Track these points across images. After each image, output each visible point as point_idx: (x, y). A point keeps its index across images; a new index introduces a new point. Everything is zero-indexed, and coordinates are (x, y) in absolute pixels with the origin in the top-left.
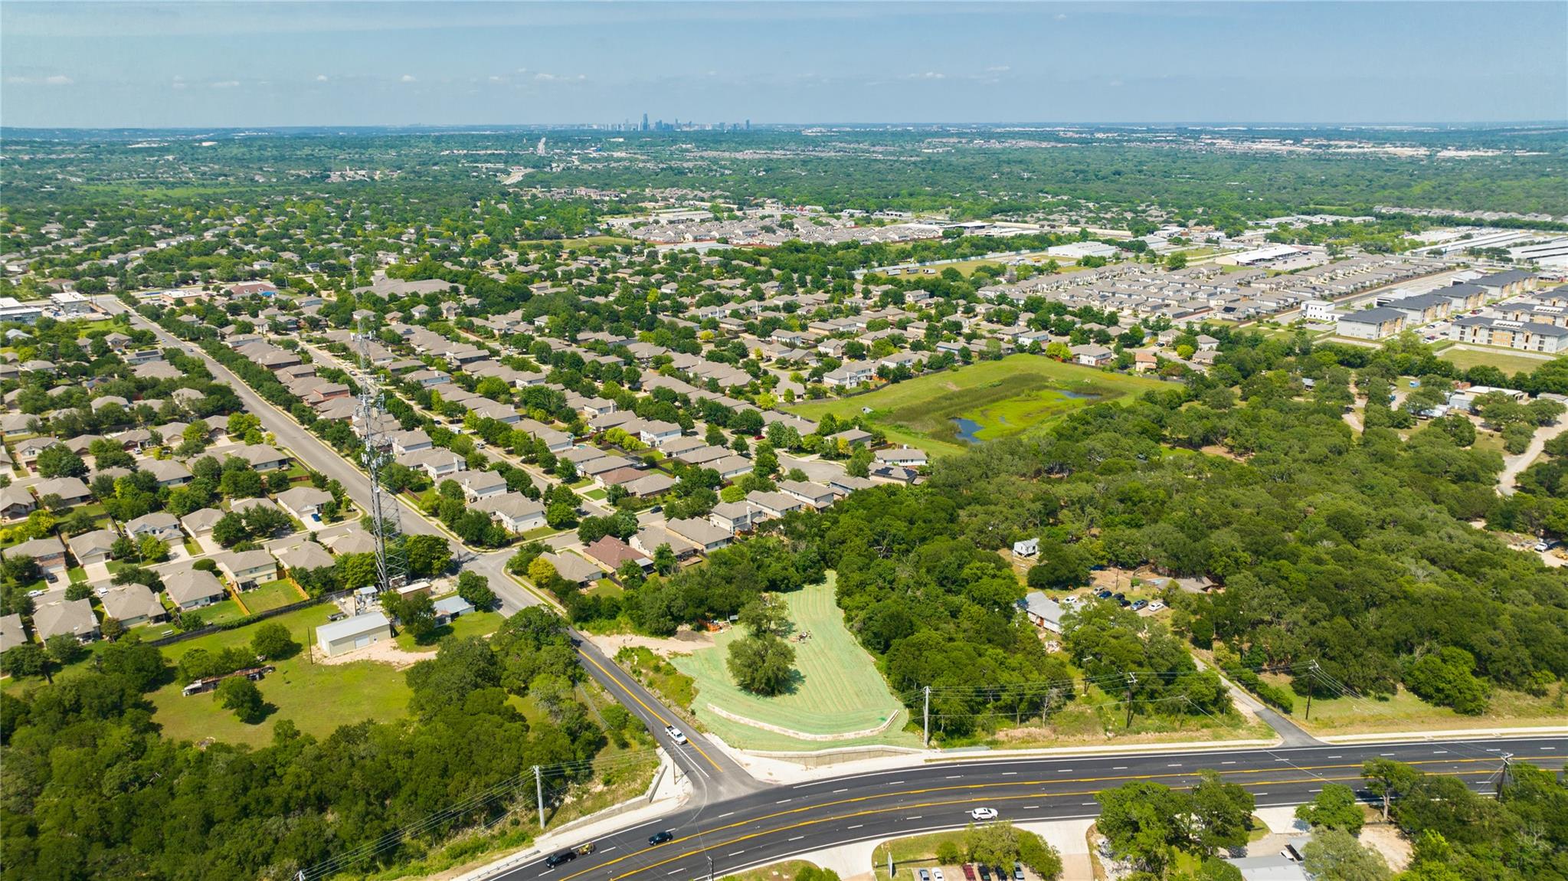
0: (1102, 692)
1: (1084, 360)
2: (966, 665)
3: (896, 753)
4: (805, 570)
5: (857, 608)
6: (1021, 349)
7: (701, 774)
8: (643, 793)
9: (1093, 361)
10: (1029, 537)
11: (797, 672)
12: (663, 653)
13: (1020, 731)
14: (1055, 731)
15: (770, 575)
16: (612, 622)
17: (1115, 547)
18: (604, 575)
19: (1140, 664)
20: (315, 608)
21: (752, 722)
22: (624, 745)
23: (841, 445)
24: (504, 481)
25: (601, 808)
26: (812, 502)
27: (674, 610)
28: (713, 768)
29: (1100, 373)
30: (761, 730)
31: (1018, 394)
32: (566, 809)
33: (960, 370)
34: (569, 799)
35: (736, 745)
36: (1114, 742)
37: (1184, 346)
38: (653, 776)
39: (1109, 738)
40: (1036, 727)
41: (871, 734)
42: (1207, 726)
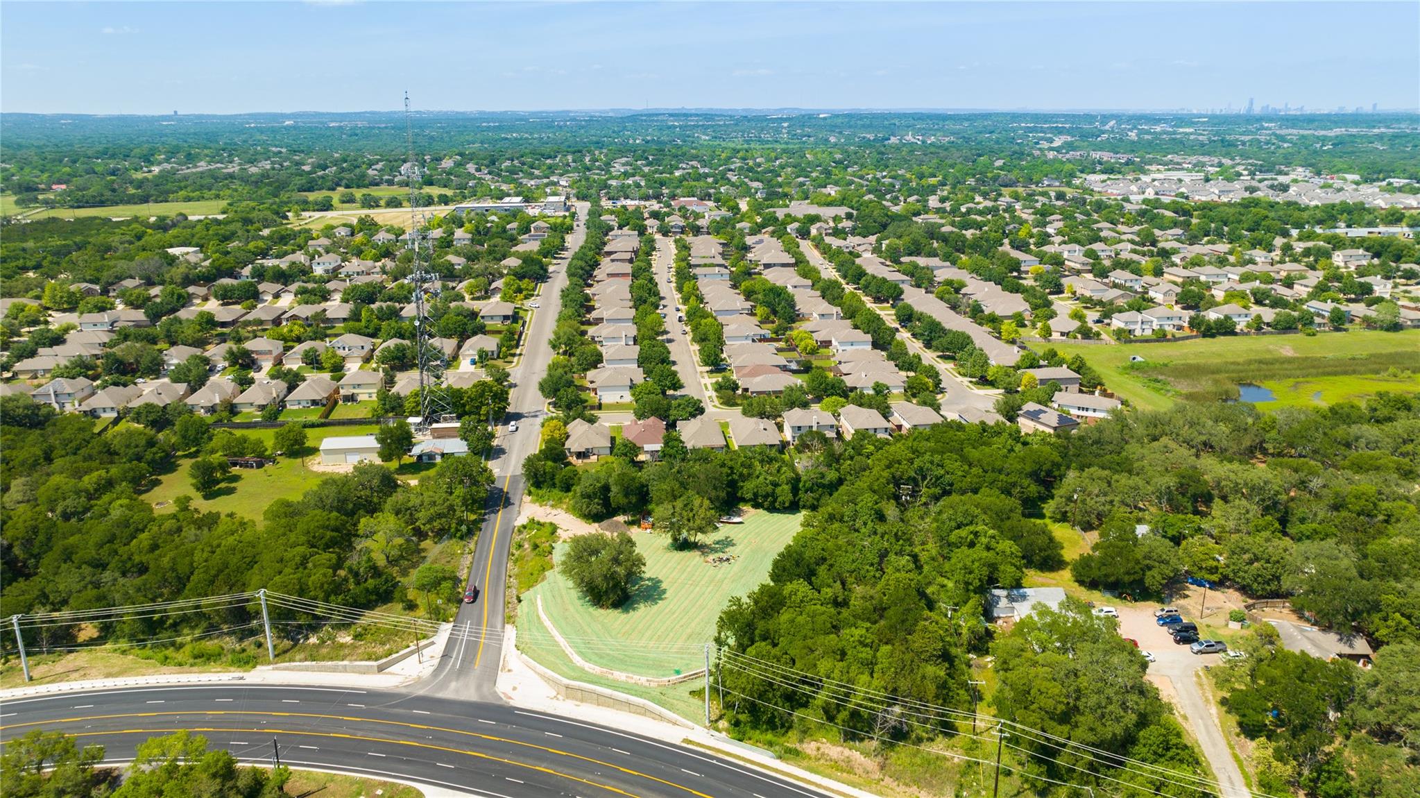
11: (662, 592)
12: (564, 536)
14: (882, 767)
23: (1024, 380)
24: (636, 356)
25: (331, 659)
28: (472, 661)
31: (1377, 372)
32: (303, 649)
33: (1319, 336)
34: (313, 640)
35: (521, 647)
38: (408, 647)
40: (863, 753)
41: (647, 684)
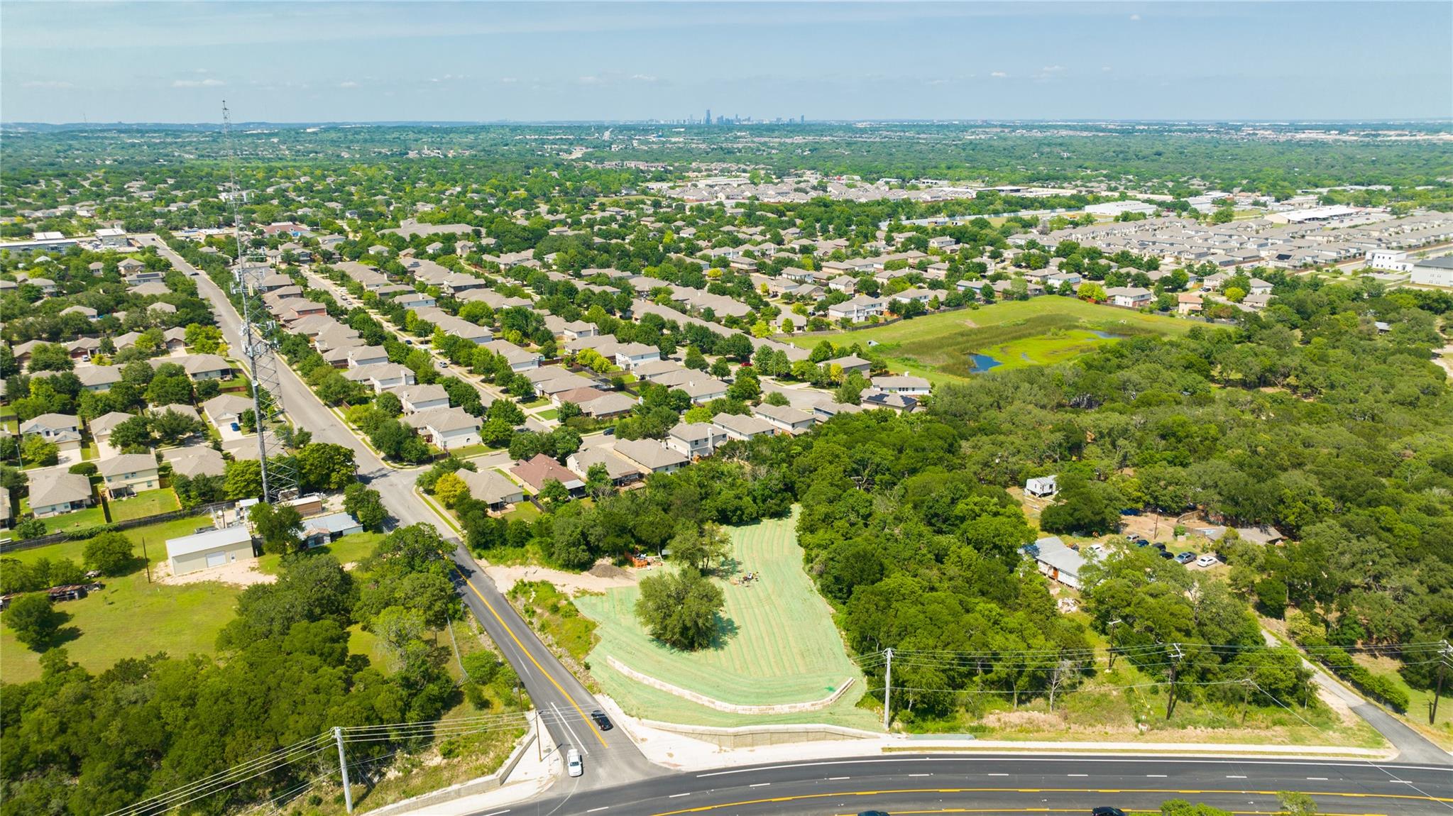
0: (1134, 668)
1: (1120, 301)
3: (844, 736)
4: (764, 501)
5: (819, 546)
6: (1050, 291)
8: (493, 772)
9: (1130, 302)
10: (1045, 473)
11: (730, 622)
12: (569, 591)
13: (1017, 716)
14: (1066, 718)
15: (719, 503)
16: (519, 550)
17: (1153, 487)
18: (526, 498)
19: (1188, 633)
20: (187, 520)
21: (658, 684)
22: (484, 704)
23: (833, 371)
24: (446, 395)
25: (432, 788)
26: (789, 429)
27: (592, 539)
28: (596, 742)
29: (1138, 314)
30: (668, 694)
31: (1044, 333)
32: (387, 786)
33: (981, 308)
34: (392, 774)
35: (634, 713)
36: (1148, 738)
37: (1233, 289)
38: (514, 748)
39: (1142, 733)
40: (1040, 711)
41: (812, 709)
42: (1280, 723)
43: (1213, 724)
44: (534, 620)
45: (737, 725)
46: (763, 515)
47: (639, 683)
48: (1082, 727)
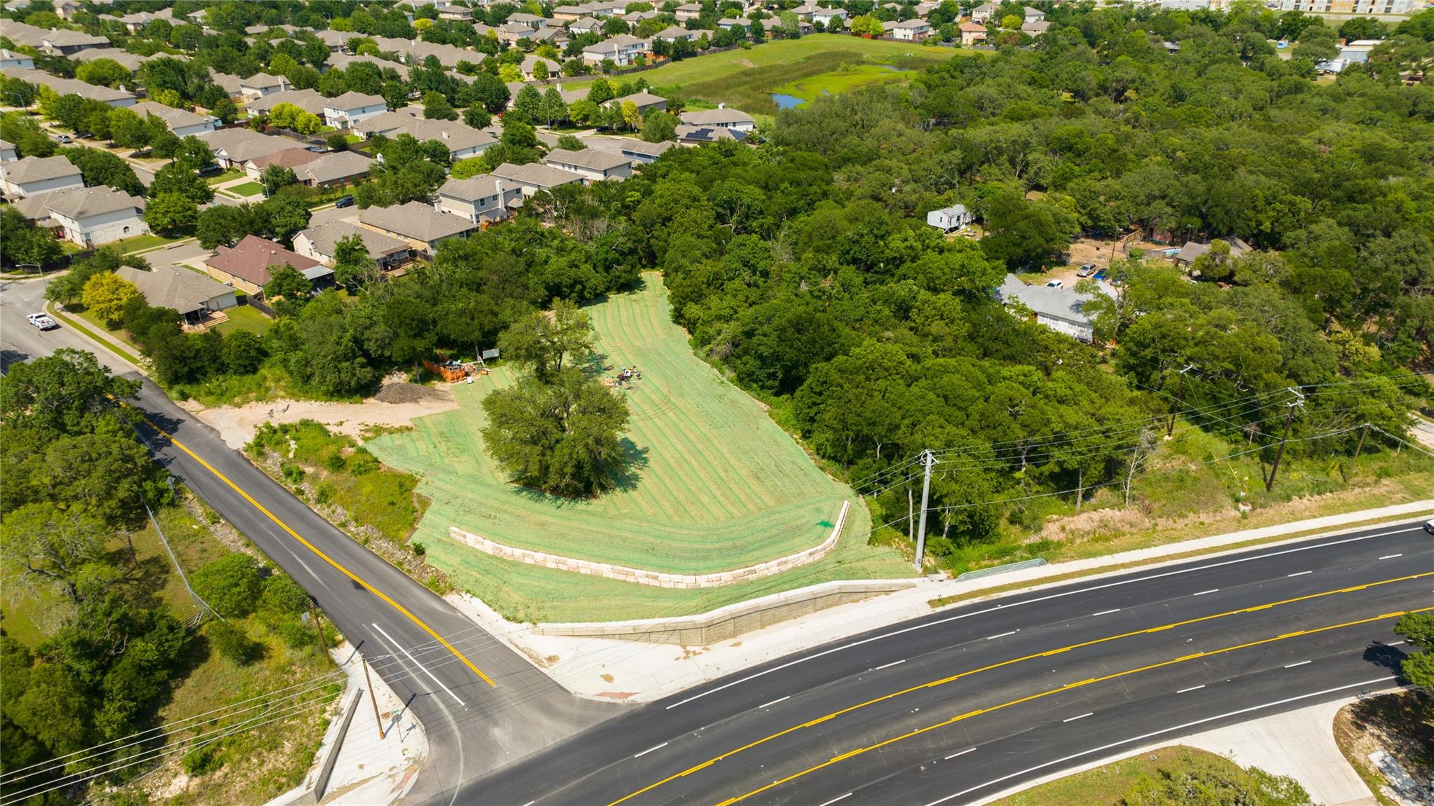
1: (899, 34)
2: (974, 400)
3: (866, 593)
4: (608, 268)
5: (719, 318)
6: (819, 28)
7: (446, 701)
8: (299, 782)
9: (910, 34)
11: (628, 444)
12: (352, 429)
13: (1084, 520)
14: (1148, 511)
15: (548, 276)
16: (249, 379)
18: (242, 300)
21: (551, 561)
22: (253, 654)
23: (626, 112)
24: (76, 170)
27: (371, 346)
28: (473, 681)
29: (922, 47)
30: (572, 574)
31: (833, 69)
33: (755, 48)
35: (521, 615)
36: (1254, 521)
37: (1011, 16)
38: (327, 723)
39: (1244, 516)
40: (1112, 508)
41: (811, 560)
42: (1383, 473)
43: (1319, 489)
44: (305, 486)
45: (706, 609)
46: (608, 289)
47: (515, 564)
48: (1171, 521)
